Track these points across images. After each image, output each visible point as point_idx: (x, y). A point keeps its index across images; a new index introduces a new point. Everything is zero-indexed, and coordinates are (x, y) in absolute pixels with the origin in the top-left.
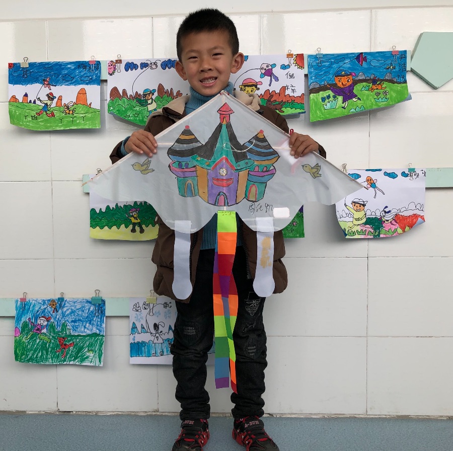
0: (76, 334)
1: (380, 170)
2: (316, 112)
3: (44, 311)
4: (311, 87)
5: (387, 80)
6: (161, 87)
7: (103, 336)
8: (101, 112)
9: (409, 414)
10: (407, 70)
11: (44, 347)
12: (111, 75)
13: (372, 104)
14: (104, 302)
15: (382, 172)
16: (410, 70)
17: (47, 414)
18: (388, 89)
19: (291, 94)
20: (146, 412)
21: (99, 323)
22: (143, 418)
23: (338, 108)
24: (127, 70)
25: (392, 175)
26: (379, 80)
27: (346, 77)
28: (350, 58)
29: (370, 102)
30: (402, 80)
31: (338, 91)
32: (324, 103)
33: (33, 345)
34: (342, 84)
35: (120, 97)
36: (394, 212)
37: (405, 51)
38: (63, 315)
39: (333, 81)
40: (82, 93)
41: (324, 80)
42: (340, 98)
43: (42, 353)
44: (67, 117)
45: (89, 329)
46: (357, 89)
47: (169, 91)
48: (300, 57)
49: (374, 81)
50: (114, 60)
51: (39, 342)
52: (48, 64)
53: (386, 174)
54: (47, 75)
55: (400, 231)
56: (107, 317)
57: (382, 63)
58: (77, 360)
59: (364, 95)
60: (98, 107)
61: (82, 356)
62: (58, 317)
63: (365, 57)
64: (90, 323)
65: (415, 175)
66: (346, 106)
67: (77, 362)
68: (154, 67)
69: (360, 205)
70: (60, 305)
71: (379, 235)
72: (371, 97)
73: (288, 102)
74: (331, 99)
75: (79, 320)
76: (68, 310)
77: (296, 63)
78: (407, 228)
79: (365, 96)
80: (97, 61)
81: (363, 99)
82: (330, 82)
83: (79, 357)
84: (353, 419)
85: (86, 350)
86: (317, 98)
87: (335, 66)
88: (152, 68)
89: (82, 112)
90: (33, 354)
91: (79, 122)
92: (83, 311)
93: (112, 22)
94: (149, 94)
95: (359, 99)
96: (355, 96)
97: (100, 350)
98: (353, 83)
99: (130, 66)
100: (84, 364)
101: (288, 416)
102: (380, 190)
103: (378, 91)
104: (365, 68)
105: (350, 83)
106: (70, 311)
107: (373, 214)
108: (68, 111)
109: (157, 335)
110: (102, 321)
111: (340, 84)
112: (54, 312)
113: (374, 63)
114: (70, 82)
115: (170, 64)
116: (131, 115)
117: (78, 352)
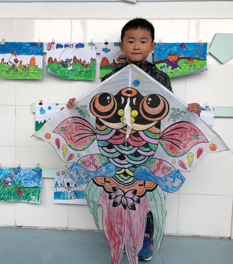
0: (26, 186)
3: (10, 174)
4: (155, 61)
5: (196, 58)
6: (75, 58)
7: (40, 188)
8: (43, 70)
10: (207, 53)
11: (9, 193)
12: (48, 50)
13: (187, 71)
14: (41, 170)
17: (10, 227)
18: (196, 63)
20: (61, 228)
22: (60, 231)
23: (169, 73)
24: (57, 48)
26: (192, 58)
27: (174, 56)
28: (177, 46)
29: (186, 70)
30: (204, 58)
31: (169, 63)
33: (3, 191)
34: (172, 59)
35: (53, 62)
37: (207, 43)
38: (20, 176)
39: (167, 58)
40: (33, 60)
41: (162, 57)
43: (8, 196)
44: (24, 72)
45: (33, 184)
46: (180, 63)
47: (79, 60)
49: (189, 59)
50: (51, 42)
51: (7, 190)
52: (15, 43)
54: (15, 49)
56: (42, 178)
57: (193, 49)
60: (41, 68)
61: (29, 198)
62: (17, 177)
63: (185, 45)
64: (34, 181)
65: (209, 110)
66: (173, 72)
67: (26, 201)
68: (72, 47)
70: (18, 171)
72: (187, 67)
74: (166, 67)
75: (28, 179)
76: (22, 173)
79: (184, 67)
80: (42, 43)
82: (166, 58)
84: (170, 236)
85: (31, 195)
87: (168, 49)
88: (70, 48)
89: (33, 70)
90: (4, 196)
91: (31, 75)
92: (30, 175)
93: (50, 21)
94: (69, 61)
95: (180, 68)
96: (179, 66)
97: (38, 195)
98: (178, 59)
99: (59, 46)
100: (30, 202)
103: (191, 64)
104: (185, 51)
105: (176, 59)
106: (23, 174)
108: (25, 69)
109: (69, 188)
110: (40, 180)
111: (170, 60)
112: (15, 174)
113: (190, 49)
114: (27, 53)
115: (80, 45)
116: (58, 73)
117: (27, 196)
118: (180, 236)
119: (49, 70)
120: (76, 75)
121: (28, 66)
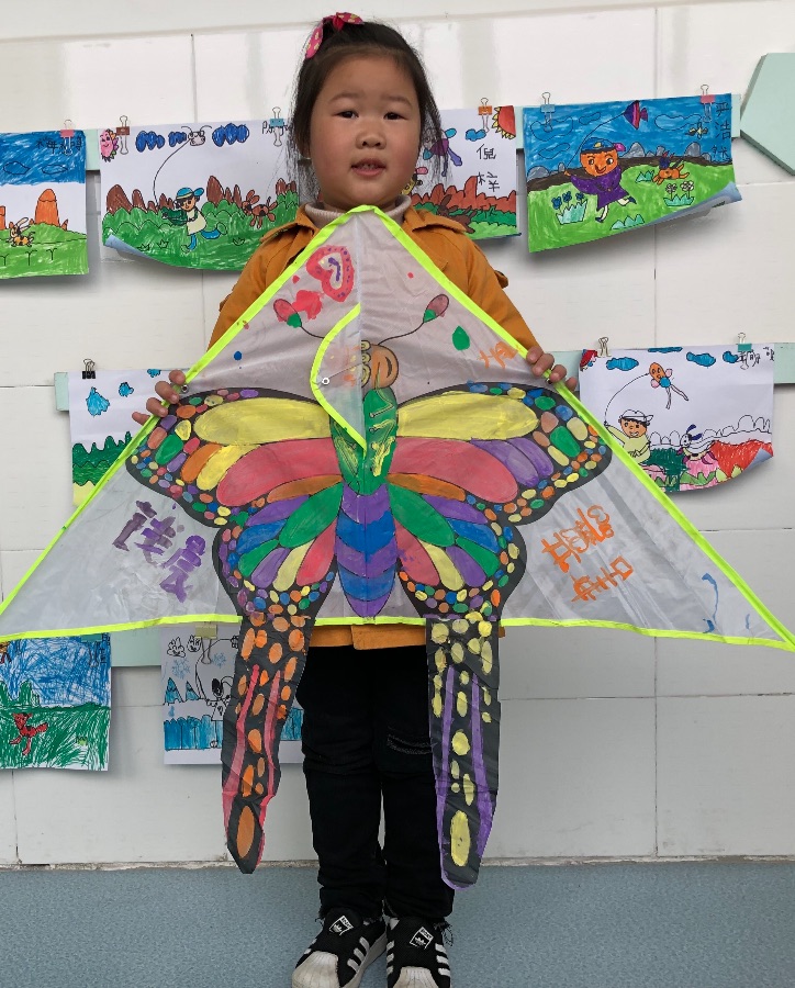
0: (51, 706)
1: (678, 349)
2: (541, 229)
4: (530, 179)
5: (689, 159)
6: (213, 183)
7: (106, 708)
8: (89, 238)
9: (743, 854)
10: (733, 136)
12: (107, 159)
13: (659, 210)
14: (107, 639)
15: (683, 354)
16: (738, 135)
18: (692, 178)
19: (489, 193)
20: (201, 862)
21: (98, 681)
22: (196, 876)
23: (589, 221)
24: (141, 149)
25: (705, 360)
26: (672, 159)
27: (604, 154)
28: (612, 112)
29: (655, 206)
30: (722, 157)
31: (587, 184)
32: (557, 211)
34: (596, 167)
35: (128, 207)
36: (708, 437)
37: (729, 96)
38: (24, 667)
39: (576, 163)
40: (48, 199)
41: (558, 162)
42: (592, 200)
44: (16, 252)
45: (79, 695)
46: (628, 178)
47: (232, 191)
48: (507, 113)
49: (663, 162)
50: (114, 126)
53: (692, 357)
55: (721, 476)
56: (114, 669)
57: (678, 123)
58: (54, 759)
59: (642, 191)
60: (83, 230)
61: (65, 750)
62: (11, 671)
63: (645, 110)
64: (79, 683)
65: (751, 358)
66: (604, 215)
67: (54, 764)
68: (198, 140)
69: (636, 424)
70: (16, 646)
71: (677, 485)
72: (658, 196)
73: (482, 210)
74: (574, 201)
75: (56, 677)
76: (32, 656)
77: (499, 126)
78: (736, 471)
79: (645, 194)
80: (78, 131)
81: (641, 202)
82: (572, 166)
83: (60, 751)
84: (629, 866)
85: (73, 738)
86: (543, 200)
87: (580, 130)
88: (193, 143)
89: (49, 240)
91: (44, 261)
92: (64, 659)
93: (107, 45)
94: (190, 198)
95: (632, 200)
96: (624, 194)
97: (102, 737)
98: (619, 166)
99: (148, 140)
100: (67, 767)
101: (495, 864)
102: (678, 391)
103: (672, 182)
104: (644, 134)
105: (613, 165)
106: (36, 657)
107: (665, 441)
108: (18, 239)
109: (220, 703)
110: (104, 678)
111: (591, 170)
112: (2, 661)
113: (663, 122)
114: (21, 177)
115: (232, 133)
116: (152, 245)
117: (56, 744)
118: (669, 863)
119: (112, 237)
120: (221, 252)
121: (29, 227)
